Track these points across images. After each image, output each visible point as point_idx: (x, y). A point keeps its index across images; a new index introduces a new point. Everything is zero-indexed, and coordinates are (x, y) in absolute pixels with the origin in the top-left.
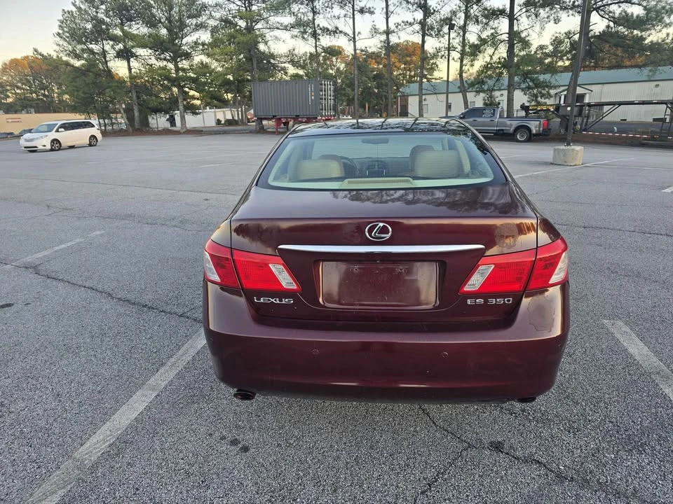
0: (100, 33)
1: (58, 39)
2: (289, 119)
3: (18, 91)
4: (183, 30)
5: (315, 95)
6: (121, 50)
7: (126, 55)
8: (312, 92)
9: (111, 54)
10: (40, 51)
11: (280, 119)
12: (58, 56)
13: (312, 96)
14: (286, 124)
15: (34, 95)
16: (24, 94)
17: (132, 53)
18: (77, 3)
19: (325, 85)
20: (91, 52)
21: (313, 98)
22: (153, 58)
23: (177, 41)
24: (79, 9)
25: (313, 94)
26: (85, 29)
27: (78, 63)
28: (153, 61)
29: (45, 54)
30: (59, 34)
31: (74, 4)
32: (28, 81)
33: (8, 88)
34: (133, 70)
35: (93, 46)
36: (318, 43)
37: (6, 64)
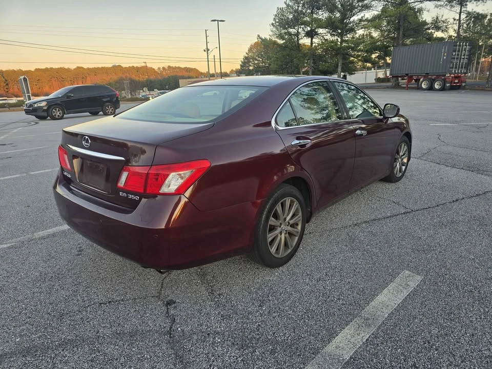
0: (297, 20)
1: (272, 27)
2: (420, 77)
3: (256, 62)
4: (352, 12)
5: (447, 56)
6: (308, 31)
7: (311, 34)
8: (445, 52)
9: (302, 34)
10: (261, 36)
11: (412, 76)
12: (270, 39)
13: (444, 56)
14: (417, 80)
15: (264, 64)
16: (258, 64)
17: (316, 32)
18: (288, 2)
19: (460, 46)
20: (290, 34)
21: (445, 57)
22: (329, 35)
23: (345, 21)
24: (288, 6)
25: (445, 54)
26: (288, 18)
27: (281, 42)
28: (329, 37)
29: (264, 38)
30: (273, 24)
31: (285, 3)
32: (262, 55)
33: (251, 60)
34: (314, 45)
35: (291, 30)
36: (463, 9)
37: (252, 45)
